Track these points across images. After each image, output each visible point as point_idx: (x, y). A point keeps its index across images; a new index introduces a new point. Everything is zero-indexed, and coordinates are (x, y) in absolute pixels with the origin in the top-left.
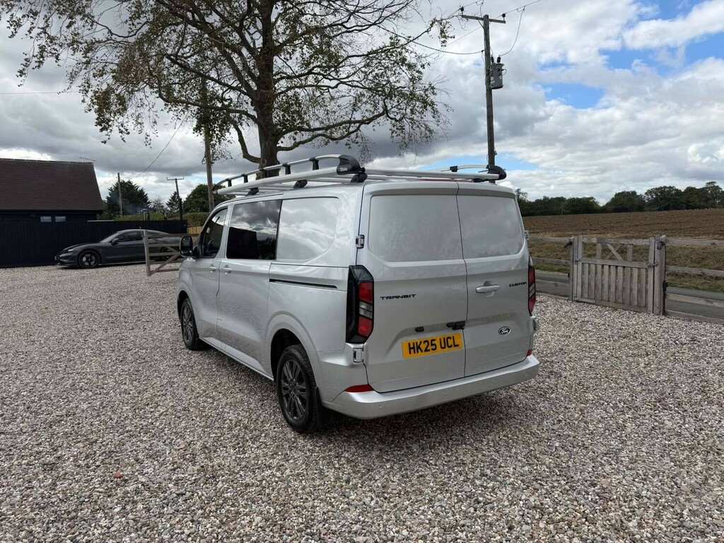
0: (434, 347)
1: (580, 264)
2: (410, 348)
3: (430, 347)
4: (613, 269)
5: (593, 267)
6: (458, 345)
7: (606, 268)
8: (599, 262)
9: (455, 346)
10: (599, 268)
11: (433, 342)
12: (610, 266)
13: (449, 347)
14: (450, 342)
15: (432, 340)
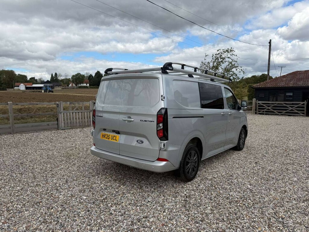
0: (109, 138)
1: (62, 114)
2: (103, 136)
3: (108, 138)
4: (77, 114)
5: (69, 114)
6: (117, 140)
7: (74, 114)
8: (71, 112)
9: (116, 140)
10: (71, 114)
11: (109, 136)
12: (76, 113)
13: (114, 140)
14: (115, 138)
15: (109, 135)
